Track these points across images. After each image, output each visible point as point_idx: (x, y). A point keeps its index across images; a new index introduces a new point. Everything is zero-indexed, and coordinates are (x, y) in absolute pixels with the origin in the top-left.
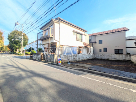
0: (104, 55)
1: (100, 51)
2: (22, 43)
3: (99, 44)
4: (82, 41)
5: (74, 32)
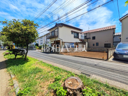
0: (96, 49)
1: (94, 45)
3: (93, 39)
4: (78, 38)
5: (72, 32)
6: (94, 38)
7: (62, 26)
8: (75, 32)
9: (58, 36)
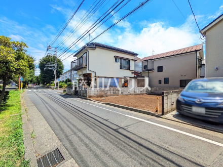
2: (55, 73)
3: (158, 71)
4: (129, 68)
5: (116, 58)
6: (160, 69)
7: (95, 48)
8: (121, 58)
9: (86, 65)
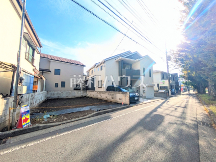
0: (62, 93)
